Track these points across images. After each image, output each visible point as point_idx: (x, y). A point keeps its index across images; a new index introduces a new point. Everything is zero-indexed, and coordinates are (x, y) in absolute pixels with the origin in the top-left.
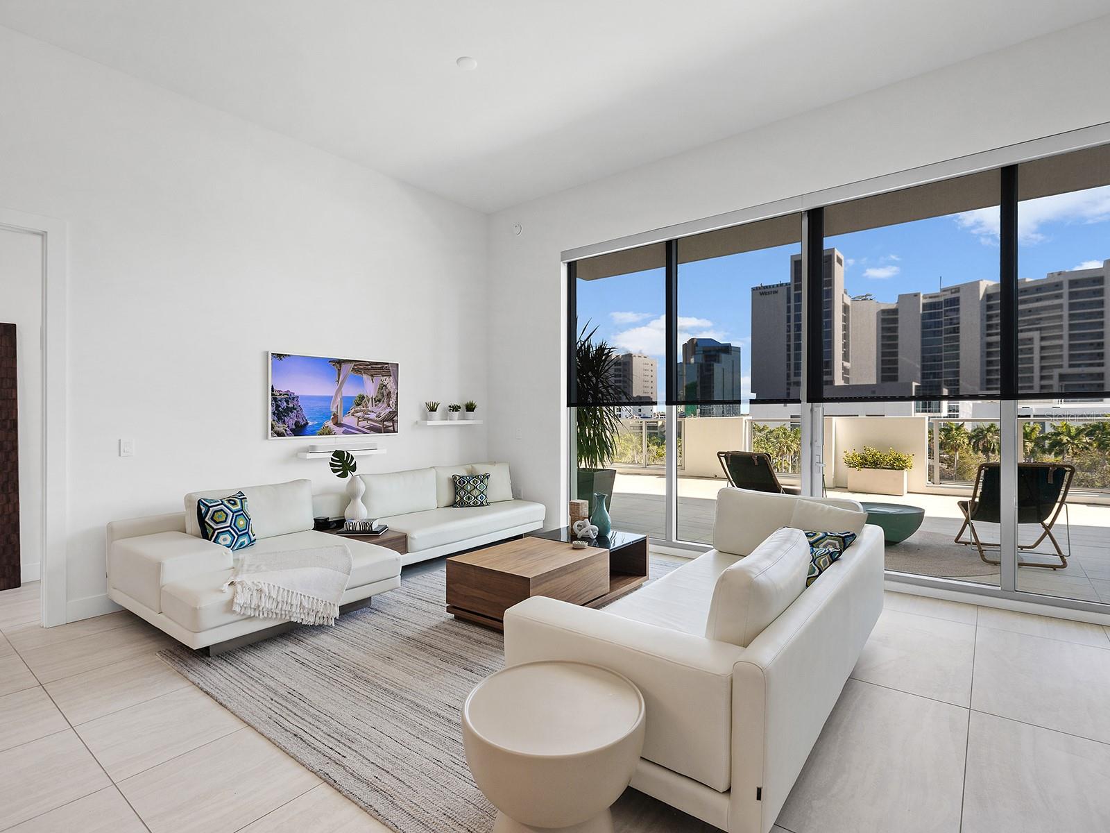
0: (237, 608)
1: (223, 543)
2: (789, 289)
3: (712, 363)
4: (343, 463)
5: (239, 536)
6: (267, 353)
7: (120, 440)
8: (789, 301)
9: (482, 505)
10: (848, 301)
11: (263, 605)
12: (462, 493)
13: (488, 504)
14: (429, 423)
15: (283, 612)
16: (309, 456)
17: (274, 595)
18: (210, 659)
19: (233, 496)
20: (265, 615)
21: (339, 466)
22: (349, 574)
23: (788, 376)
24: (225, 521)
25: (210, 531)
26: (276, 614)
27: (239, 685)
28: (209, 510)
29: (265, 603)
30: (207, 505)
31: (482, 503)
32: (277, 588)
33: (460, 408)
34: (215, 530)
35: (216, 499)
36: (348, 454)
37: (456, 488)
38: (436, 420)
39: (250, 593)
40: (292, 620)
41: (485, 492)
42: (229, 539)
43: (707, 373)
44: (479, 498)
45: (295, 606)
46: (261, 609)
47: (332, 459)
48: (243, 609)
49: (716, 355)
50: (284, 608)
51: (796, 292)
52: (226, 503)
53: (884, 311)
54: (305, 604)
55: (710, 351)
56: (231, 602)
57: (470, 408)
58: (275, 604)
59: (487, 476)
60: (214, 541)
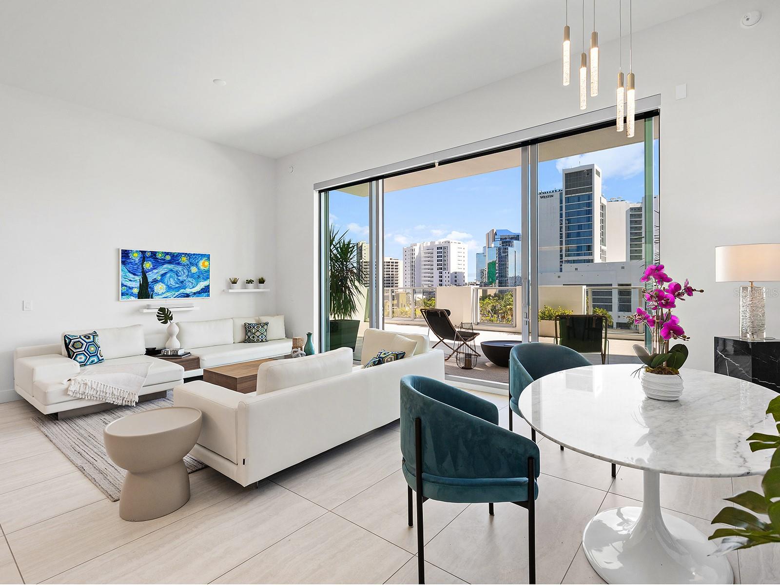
0: (71, 393)
1: (79, 360)
2: (561, 194)
3: (507, 247)
4: (165, 315)
5: (90, 356)
6: (119, 249)
7: (23, 302)
8: (561, 202)
9: (262, 341)
10: (604, 202)
11: (87, 392)
12: (249, 334)
13: (267, 341)
14: (230, 291)
15: (101, 397)
16: (145, 311)
17: (94, 386)
18: (57, 421)
19: (89, 334)
20: (89, 398)
21: (163, 317)
22: (145, 377)
23: (561, 256)
24: (81, 348)
25: (71, 353)
26: (96, 397)
27: (66, 433)
28: (71, 341)
29: (89, 391)
30: (70, 338)
31: (262, 340)
32: (96, 383)
33: (253, 281)
34: (74, 353)
35: (76, 335)
36: (168, 310)
37: (246, 331)
38: (237, 288)
39: (79, 385)
40: (107, 401)
41: (265, 334)
42: (83, 358)
43: (503, 255)
44: (260, 337)
45: (108, 394)
46: (86, 394)
47: (158, 313)
48: (75, 394)
49: (510, 242)
50: (101, 394)
51: (566, 196)
52: (82, 337)
53: (632, 209)
54: (115, 393)
55: (506, 239)
56: (67, 390)
57: (262, 281)
58: (95, 392)
59: (267, 324)
60: (74, 359)
